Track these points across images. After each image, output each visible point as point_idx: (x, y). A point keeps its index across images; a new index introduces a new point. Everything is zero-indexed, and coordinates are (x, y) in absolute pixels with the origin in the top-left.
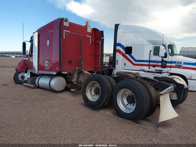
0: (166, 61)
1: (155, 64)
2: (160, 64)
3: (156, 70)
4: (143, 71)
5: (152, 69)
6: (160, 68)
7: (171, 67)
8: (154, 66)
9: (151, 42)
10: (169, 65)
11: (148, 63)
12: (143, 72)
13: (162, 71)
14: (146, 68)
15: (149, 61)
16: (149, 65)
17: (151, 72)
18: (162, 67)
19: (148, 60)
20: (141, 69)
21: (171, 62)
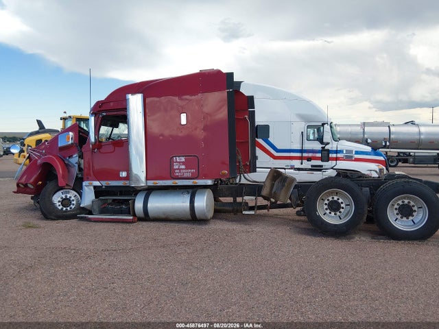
0: (328, 150)
1: (310, 155)
2: (319, 155)
3: (312, 166)
4: (292, 168)
5: (307, 164)
6: (319, 163)
7: (337, 159)
8: (309, 159)
9: (303, 118)
10: (334, 155)
11: (298, 155)
12: (292, 171)
13: (322, 166)
14: (297, 163)
15: (302, 151)
16: (301, 158)
17: (305, 170)
18: (322, 159)
19: (299, 148)
20: (287, 166)
21: (337, 152)
